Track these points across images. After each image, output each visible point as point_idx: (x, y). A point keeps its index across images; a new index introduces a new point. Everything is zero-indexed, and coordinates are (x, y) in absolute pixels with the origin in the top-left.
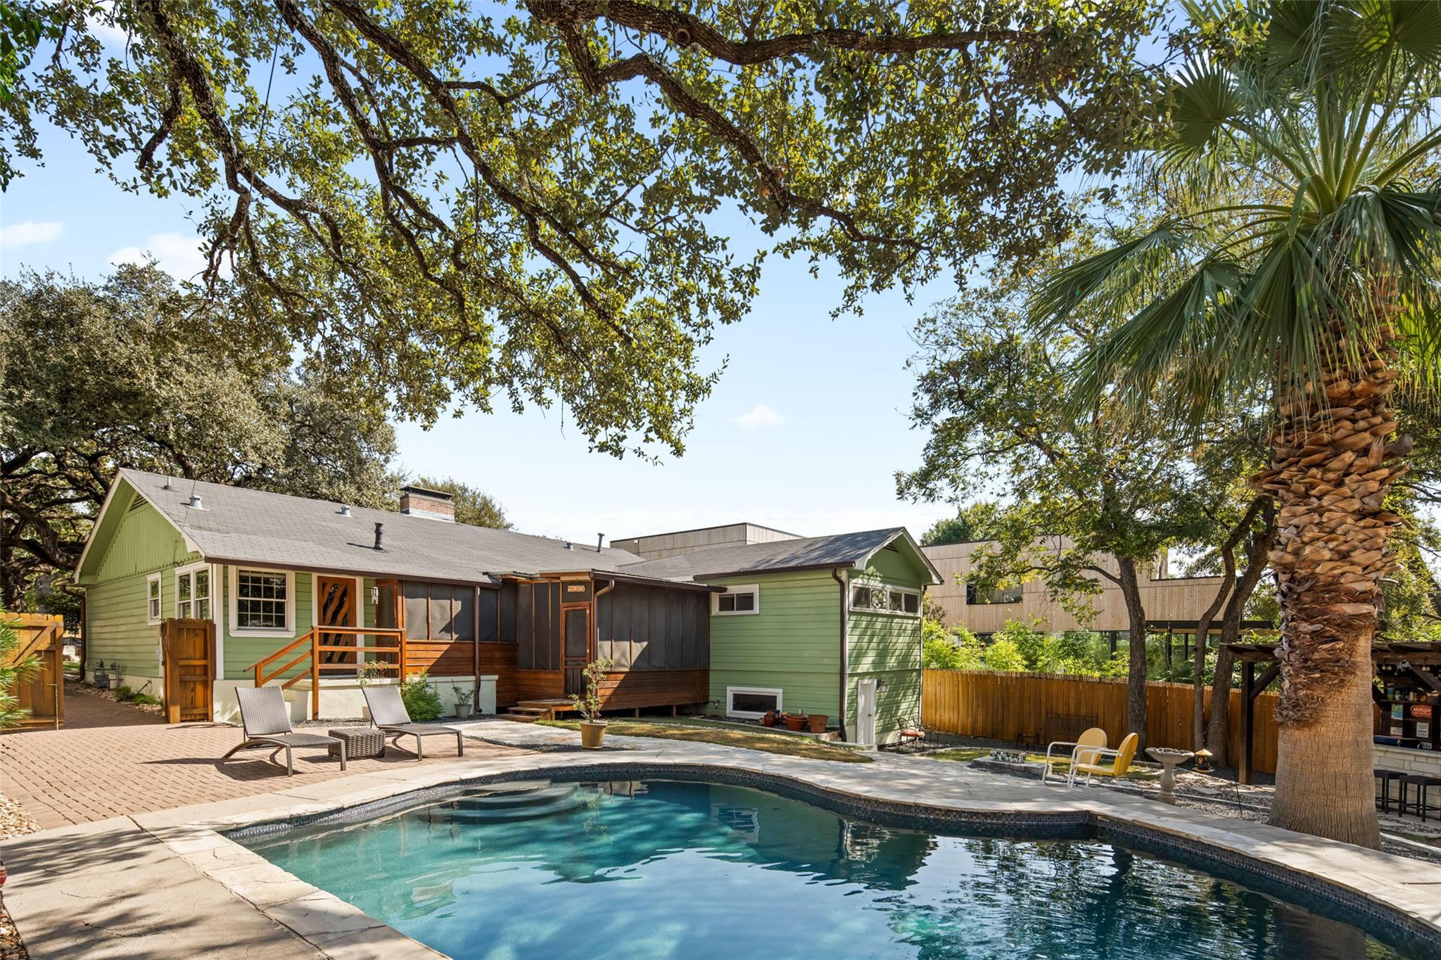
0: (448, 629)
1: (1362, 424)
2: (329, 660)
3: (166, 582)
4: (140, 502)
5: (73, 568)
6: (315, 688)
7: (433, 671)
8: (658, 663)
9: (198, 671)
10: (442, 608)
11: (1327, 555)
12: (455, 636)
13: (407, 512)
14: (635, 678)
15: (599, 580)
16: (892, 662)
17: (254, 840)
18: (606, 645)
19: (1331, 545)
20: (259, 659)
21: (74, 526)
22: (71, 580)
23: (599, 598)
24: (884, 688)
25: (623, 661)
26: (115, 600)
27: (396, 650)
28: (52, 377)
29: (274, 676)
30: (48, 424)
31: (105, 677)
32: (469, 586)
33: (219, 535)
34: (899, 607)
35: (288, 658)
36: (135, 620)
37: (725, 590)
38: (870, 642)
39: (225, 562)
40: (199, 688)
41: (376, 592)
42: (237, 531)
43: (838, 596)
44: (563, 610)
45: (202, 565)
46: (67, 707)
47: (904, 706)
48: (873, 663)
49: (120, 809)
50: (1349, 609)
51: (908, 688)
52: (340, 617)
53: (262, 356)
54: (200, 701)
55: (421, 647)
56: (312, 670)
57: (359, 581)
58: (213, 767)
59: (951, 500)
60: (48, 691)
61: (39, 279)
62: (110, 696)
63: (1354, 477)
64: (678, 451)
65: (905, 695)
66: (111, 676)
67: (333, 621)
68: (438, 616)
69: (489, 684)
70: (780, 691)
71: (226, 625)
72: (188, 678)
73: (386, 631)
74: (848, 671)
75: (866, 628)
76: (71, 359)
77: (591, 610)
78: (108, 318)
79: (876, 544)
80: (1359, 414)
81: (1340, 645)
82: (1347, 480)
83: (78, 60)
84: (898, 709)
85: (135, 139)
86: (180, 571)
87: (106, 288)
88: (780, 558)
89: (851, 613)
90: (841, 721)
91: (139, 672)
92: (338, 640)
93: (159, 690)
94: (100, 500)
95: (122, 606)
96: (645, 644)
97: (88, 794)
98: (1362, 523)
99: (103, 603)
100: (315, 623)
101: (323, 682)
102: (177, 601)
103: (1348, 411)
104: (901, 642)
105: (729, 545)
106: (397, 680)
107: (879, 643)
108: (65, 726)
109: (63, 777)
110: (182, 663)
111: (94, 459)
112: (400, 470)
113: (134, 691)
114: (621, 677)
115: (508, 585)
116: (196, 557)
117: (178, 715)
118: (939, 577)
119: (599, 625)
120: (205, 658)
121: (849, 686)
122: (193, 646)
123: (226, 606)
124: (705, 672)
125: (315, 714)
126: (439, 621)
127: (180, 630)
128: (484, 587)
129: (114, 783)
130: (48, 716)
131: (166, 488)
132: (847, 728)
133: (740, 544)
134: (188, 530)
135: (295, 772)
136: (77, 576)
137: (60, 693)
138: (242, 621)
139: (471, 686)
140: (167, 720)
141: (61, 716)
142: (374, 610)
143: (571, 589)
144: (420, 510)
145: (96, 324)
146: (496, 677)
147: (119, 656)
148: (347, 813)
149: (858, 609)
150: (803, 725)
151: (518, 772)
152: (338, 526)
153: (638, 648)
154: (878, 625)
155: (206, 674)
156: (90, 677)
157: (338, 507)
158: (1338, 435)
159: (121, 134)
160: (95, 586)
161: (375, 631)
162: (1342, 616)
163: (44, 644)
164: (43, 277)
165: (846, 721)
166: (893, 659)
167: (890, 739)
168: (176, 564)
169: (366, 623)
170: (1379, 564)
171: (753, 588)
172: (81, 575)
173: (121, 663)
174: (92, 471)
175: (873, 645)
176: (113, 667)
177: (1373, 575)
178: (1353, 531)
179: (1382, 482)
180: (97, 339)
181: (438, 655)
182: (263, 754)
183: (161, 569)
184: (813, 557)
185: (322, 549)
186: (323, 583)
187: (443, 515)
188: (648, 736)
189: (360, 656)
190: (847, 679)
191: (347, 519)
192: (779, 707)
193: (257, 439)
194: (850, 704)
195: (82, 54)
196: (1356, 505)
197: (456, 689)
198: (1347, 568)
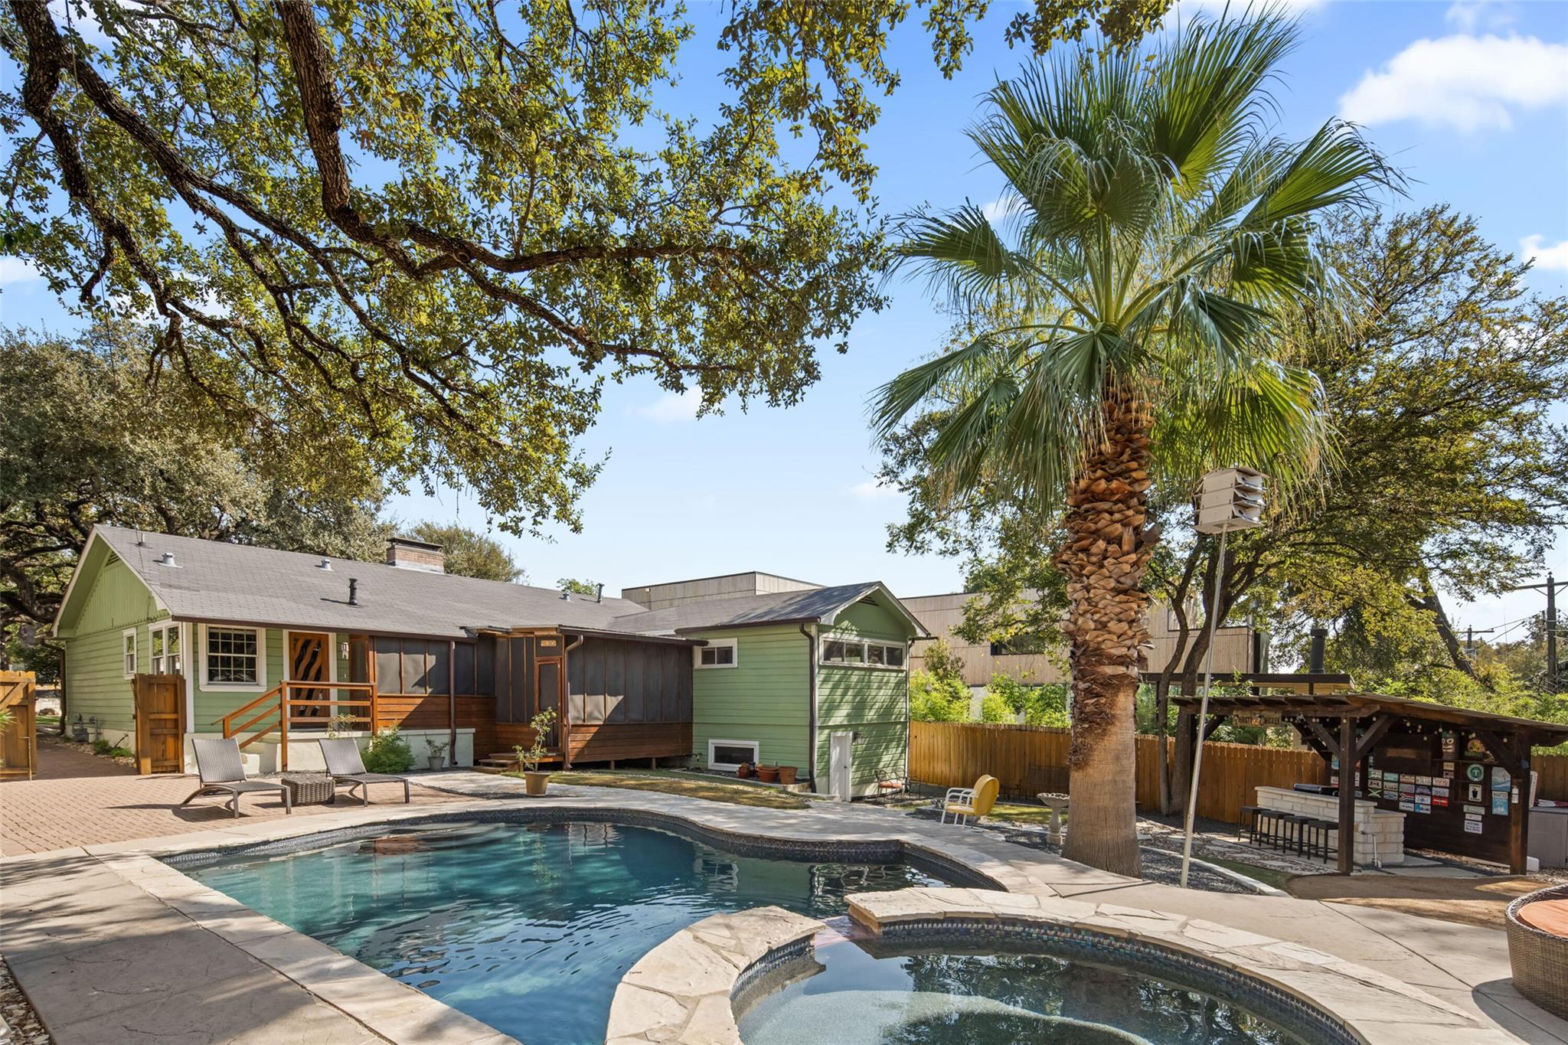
0: (421, 683)
1: (1117, 516)
2: (302, 714)
3: (141, 637)
4: (114, 559)
5: (52, 621)
6: (284, 741)
7: (405, 725)
8: (635, 715)
9: (169, 725)
10: (416, 662)
11: (1092, 625)
12: (429, 690)
13: (393, 564)
14: (610, 731)
15: (568, 636)
16: (871, 715)
17: (186, 866)
18: (578, 699)
19: (1096, 617)
20: (227, 712)
21: (56, 575)
22: (50, 633)
23: (570, 653)
24: (860, 741)
25: (596, 714)
26: (94, 654)
27: (368, 703)
28: (25, 433)
29: (242, 729)
30: (23, 480)
31: (84, 732)
32: (445, 641)
33: (186, 593)
34: (881, 661)
35: (257, 712)
36: (112, 674)
37: (706, 643)
38: (844, 695)
39: (195, 621)
40: (170, 741)
41: (346, 647)
42: (207, 588)
43: (807, 650)
44: (537, 665)
45: (171, 623)
46: (40, 760)
47: (886, 758)
48: (848, 715)
49: (74, 842)
50: (1109, 670)
51: (892, 741)
52: (313, 672)
53: (205, 441)
54: (170, 753)
55: (395, 701)
56: (281, 723)
57: (332, 637)
58: (170, 811)
59: (943, 553)
60: (21, 744)
61: (11, 335)
62: (88, 749)
63: (1111, 560)
64: (577, 529)
65: (887, 748)
66: (90, 730)
67: (305, 677)
68: (411, 670)
69: (466, 737)
70: (757, 743)
71: (196, 679)
72: (158, 731)
73: (358, 686)
74: (818, 723)
75: (840, 681)
76: (44, 415)
77: (562, 664)
78: (81, 375)
79: (847, 599)
80: (1115, 508)
81: (1103, 700)
82: (1106, 563)
83: (29, 203)
84: (879, 761)
85: (76, 277)
86: (153, 627)
87: (79, 342)
88: (759, 612)
89: (821, 667)
90: (811, 773)
91: (117, 725)
92: (310, 694)
93: (131, 744)
94: (78, 549)
95: (100, 660)
96: (620, 698)
97: (51, 832)
98: (1117, 599)
99: (81, 657)
100: (287, 678)
101: (291, 735)
102: (151, 657)
103: (1106, 506)
104: (883, 696)
105: (738, 595)
106: (369, 733)
107: (855, 696)
108: (38, 777)
109: (30, 819)
110: (153, 717)
111: (74, 507)
112: (393, 518)
113: (112, 744)
114: (595, 730)
115: (485, 640)
116: (164, 615)
117: (149, 767)
118: (924, 629)
119: (570, 680)
120: (176, 712)
121: (820, 738)
122: (163, 700)
123: (196, 662)
124: (688, 725)
125: (285, 765)
126: (412, 674)
127: (151, 685)
128: (459, 642)
129: (77, 823)
130: (22, 767)
131: (140, 544)
132: (816, 780)
133: (750, 594)
134: (158, 588)
135: (242, 815)
136: (55, 630)
137: (33, 745)
138: (212, 676)
139: (447, 739)
140: (138, 771)
141: (34, 767)
142: (347, 665)
143: (545, 643)
144: (407, 562)
145: (71, 379)
146: (473, 730)
147: (98, 710)
148: (274, 845)
149: (828, 663)
150: (775, 776)
151: (446, 815)
152: (315, 581)
153: (613, 702)
154: (854, 679)
155: (176, 727)
156: (69, 731)
157: (319, 559)
158: (1100, 525)
159: (64, 275)
160: (75, 640)
161: (349, 686)
162: (1103, 675)
163: (16, 699)
164: (15, 333)
165: (816, 772)
166: (872, 712)
167: (870, 790)
168: (150, 620)
169: (340, 677)
170: (1130, 633)
171: (731, 642)
172: (59, 628)
173: (99, 717)
174: (72, 519)
175: (849, 698)
176: (92, 721)
177: (1128, 643)
178: (1110, 604)
179: (1133, 565)
180: (70, 396)
181: (412, 708)
182: (220, 801)
183: (136, 625)
184: (788, 612)
185: (294, 605)
186: (293, 638)
187: (432, 565)
188: (602, 785)
189: (334, 709)
190: (817, 732)
191: (327, 573)
192: (756, 759)
193: (235, 492)
194: (821, 756)
195: (33, 199)
196: (1112, 584)
197: (429, 742)
198: (1107, 636)
